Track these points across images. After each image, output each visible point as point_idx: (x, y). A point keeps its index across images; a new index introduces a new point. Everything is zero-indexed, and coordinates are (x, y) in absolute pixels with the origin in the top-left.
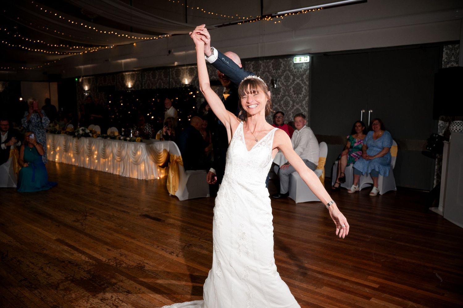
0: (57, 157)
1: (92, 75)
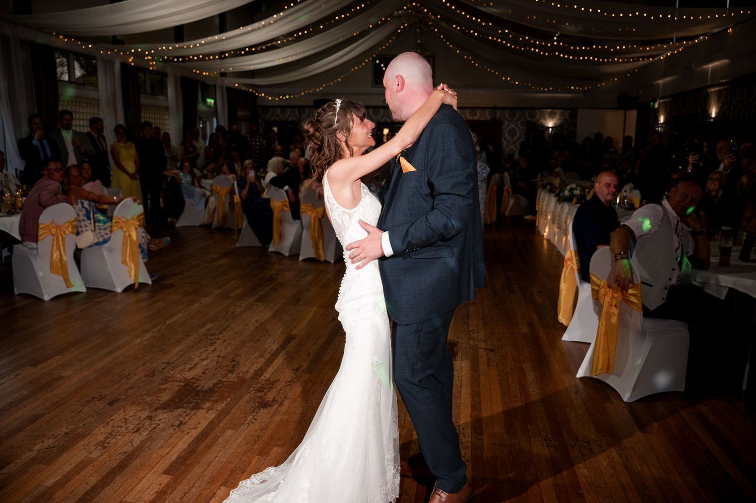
0: (547, 230)
1: (670, 97)
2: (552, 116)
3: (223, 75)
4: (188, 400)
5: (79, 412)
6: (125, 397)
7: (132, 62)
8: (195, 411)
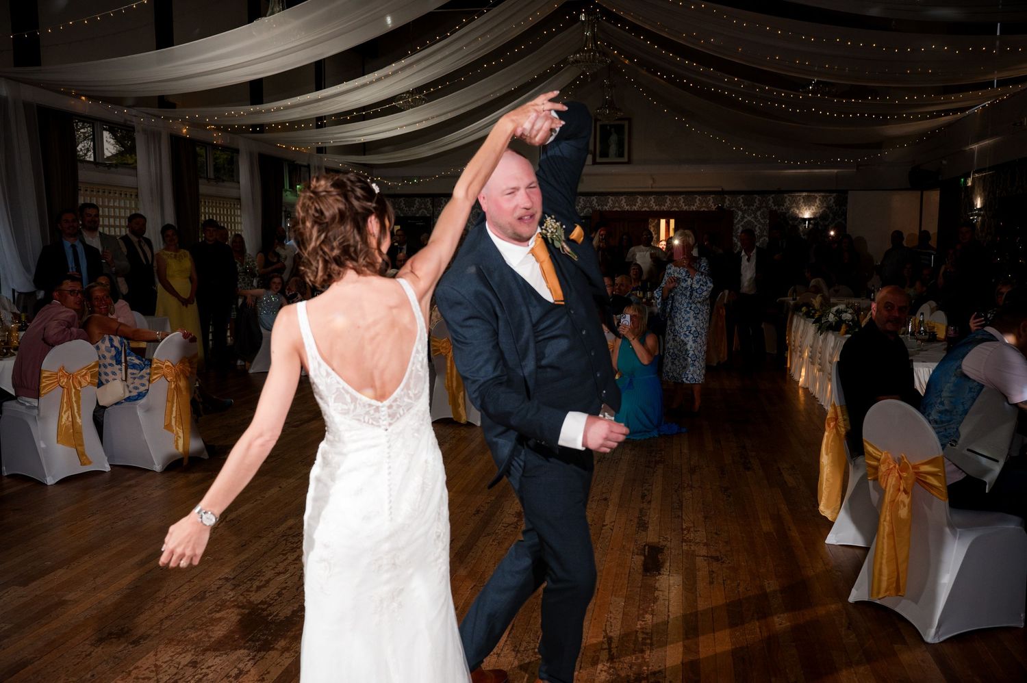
0: (803, 374)
1: (990, 169)
2: (809, 202)
3: (320, 150)
4: (253, 636)
5: (86, 656)
6: (157, 632)
7: (187, 133)
8: (263, 653)
